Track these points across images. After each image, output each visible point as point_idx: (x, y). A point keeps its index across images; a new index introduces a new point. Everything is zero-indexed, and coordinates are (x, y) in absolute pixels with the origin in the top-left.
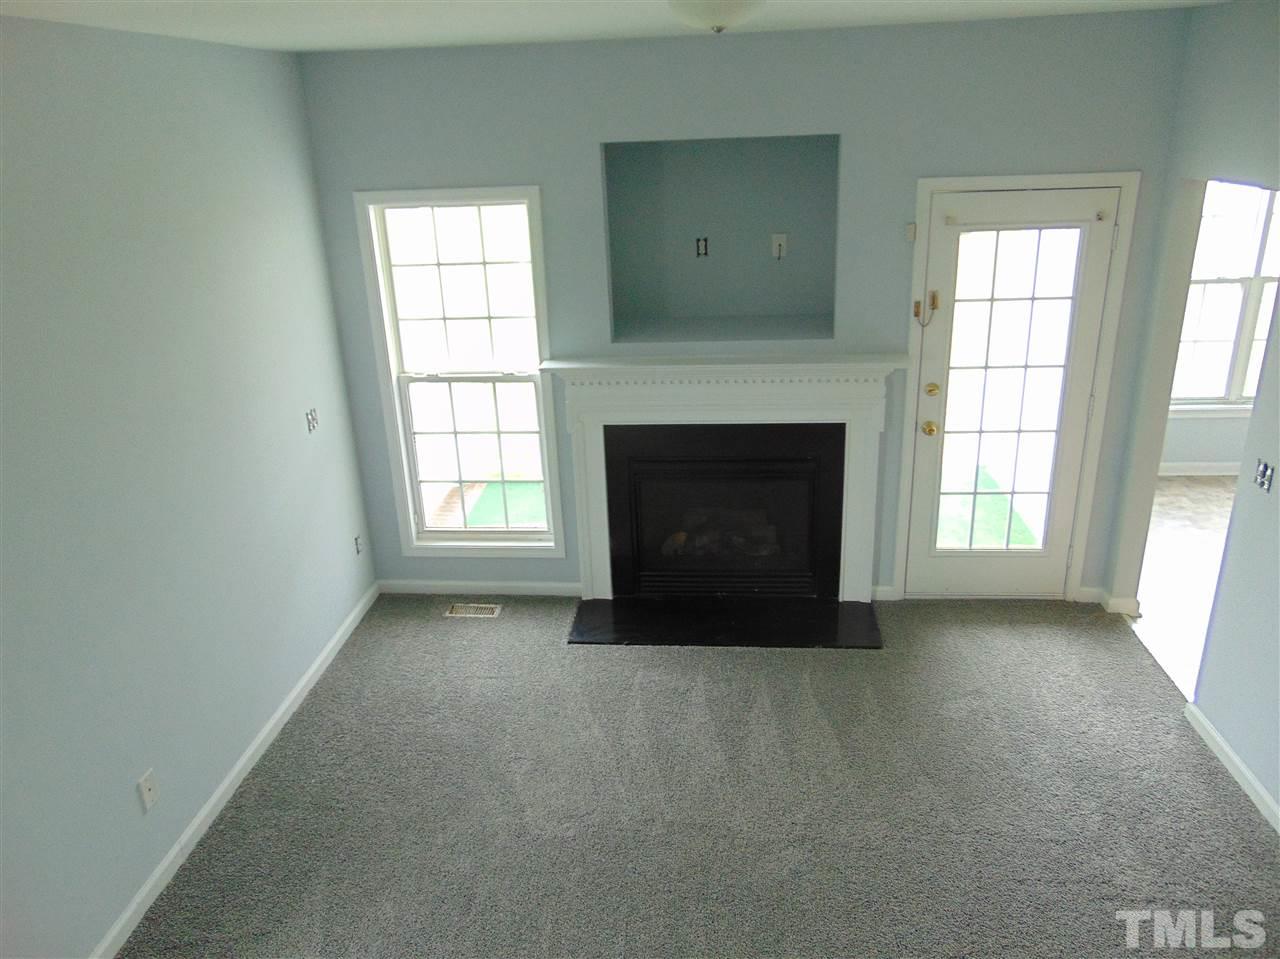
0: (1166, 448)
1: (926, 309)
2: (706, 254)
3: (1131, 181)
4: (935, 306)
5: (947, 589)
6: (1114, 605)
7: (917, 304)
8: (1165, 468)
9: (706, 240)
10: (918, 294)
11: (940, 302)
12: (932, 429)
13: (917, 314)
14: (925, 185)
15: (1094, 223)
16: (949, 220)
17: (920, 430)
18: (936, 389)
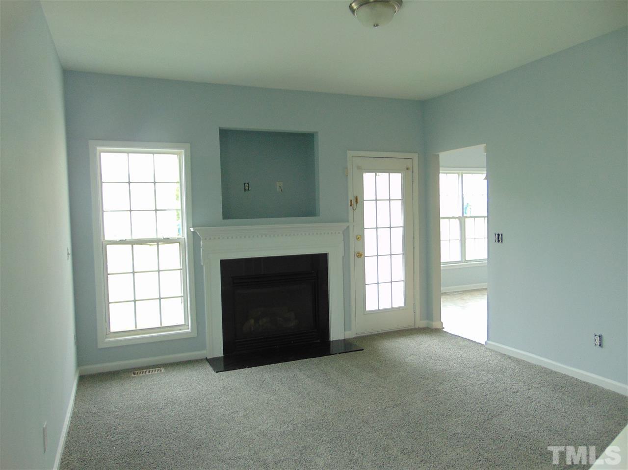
0: (442, 281)
1: (354, 202)
2: (248, 190)
3: (415, 156)
4: (357, 202)
5: (372, 330)
6: (435, 325)
7: (351, 201)
8: (443, 289)
9: (248, 184)
10: (351, 197)
11: (359, 200)
12: (360, 255)
13: (351, 205)
14: (350, 153)
15: (406, 171)
16: (359, 168)
17: (356, 256)
18: (360, 238)
